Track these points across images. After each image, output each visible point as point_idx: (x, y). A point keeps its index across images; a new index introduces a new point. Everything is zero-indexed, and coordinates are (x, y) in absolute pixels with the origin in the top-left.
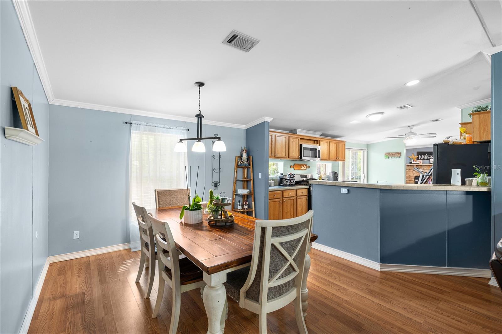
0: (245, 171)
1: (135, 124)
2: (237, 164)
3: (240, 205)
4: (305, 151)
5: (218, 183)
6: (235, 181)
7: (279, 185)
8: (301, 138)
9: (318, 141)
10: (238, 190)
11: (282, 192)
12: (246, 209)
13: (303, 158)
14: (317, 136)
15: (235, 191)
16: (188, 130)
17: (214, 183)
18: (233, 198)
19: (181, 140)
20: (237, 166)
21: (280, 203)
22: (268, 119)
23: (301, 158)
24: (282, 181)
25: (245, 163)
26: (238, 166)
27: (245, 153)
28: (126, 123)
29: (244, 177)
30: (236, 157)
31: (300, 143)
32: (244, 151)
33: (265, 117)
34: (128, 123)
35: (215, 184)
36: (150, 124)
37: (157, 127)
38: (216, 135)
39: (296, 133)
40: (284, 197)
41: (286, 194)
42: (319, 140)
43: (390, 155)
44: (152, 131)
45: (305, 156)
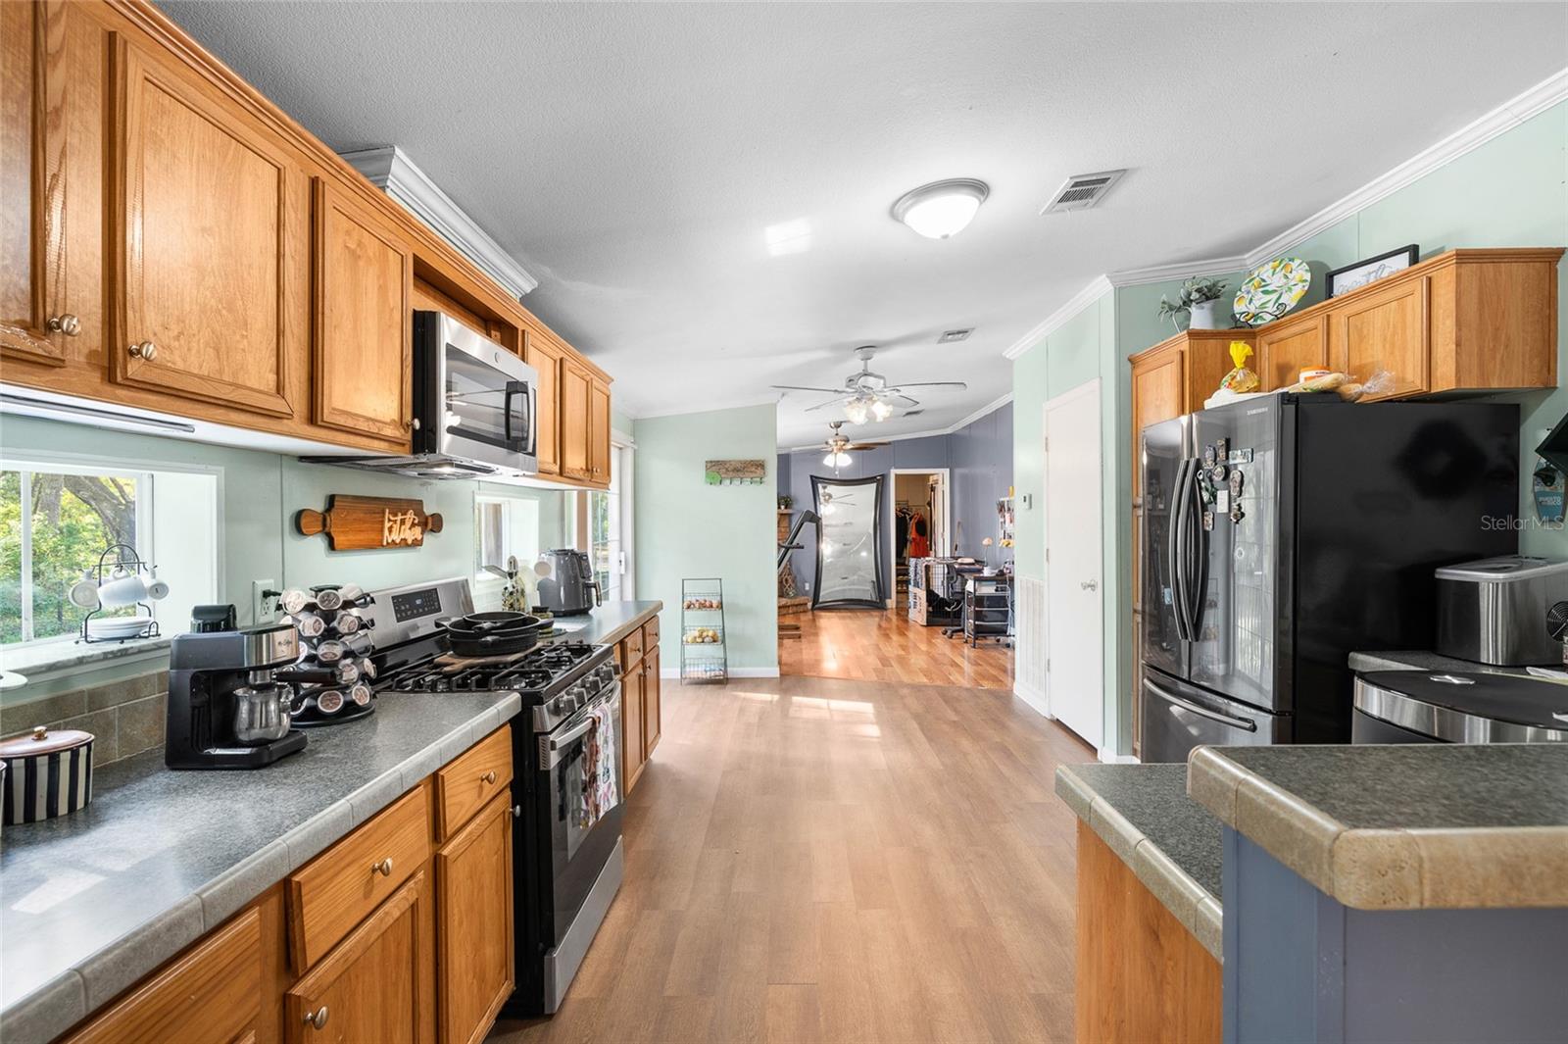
8: (415, 257)
31: (419, 301)
42: (520, 323)
43: (723, 470)
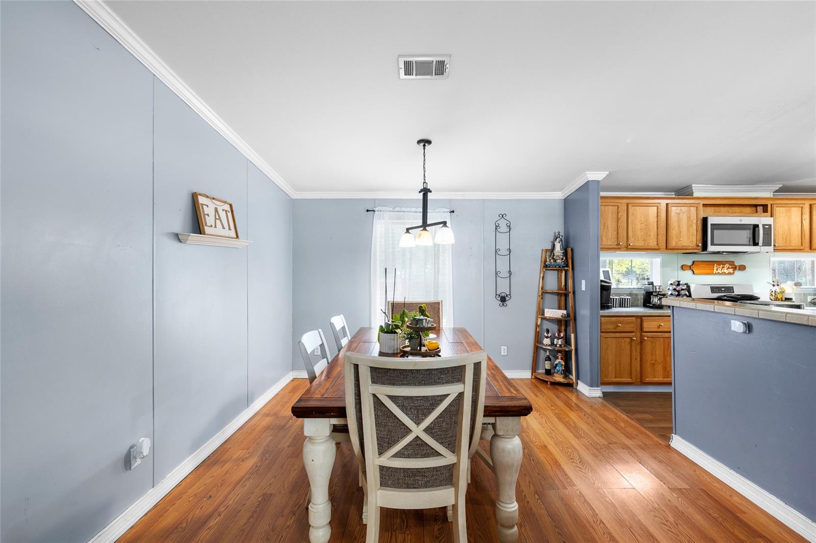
0: (561, 276)
1: (378, 211)
2: (545, 263)
3: (547, 337)
4: (715, 231)
5: (507, 295)
6: (540, 294)
7: (645, 305)
8: (703, 204)
9: (767, 205)
10: (546, 310)
11: (639, 320)
12: (558, 346)
13: (711, 248)
14: (764, 193)
15: (541, 312)
16: (453, 212)
17: (499, 296)
18: (537, 324)
19: (408, 230)
20: (544, 267)
21: (633, 344)
22: (598, 176)
23: (705, 248)
24: (651, 297)
25: (558, 261)
26: (546, 266)
27: (559, 242)
28: (368, 211)
29: (560, 288)
30: (543, 250)
31: (702, 215)
32: (558, 240)
33: (587, 173)
34: (370, 211)
35: (502, 297)
36: (398, 209)
37: (406, 213)
38: (503, 216)
39: (692, 194)
40: (645, 330)
41: (649, 325)
42: (769, 203)
44: (399, 219)
45: (715, 243)
